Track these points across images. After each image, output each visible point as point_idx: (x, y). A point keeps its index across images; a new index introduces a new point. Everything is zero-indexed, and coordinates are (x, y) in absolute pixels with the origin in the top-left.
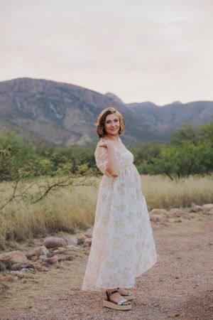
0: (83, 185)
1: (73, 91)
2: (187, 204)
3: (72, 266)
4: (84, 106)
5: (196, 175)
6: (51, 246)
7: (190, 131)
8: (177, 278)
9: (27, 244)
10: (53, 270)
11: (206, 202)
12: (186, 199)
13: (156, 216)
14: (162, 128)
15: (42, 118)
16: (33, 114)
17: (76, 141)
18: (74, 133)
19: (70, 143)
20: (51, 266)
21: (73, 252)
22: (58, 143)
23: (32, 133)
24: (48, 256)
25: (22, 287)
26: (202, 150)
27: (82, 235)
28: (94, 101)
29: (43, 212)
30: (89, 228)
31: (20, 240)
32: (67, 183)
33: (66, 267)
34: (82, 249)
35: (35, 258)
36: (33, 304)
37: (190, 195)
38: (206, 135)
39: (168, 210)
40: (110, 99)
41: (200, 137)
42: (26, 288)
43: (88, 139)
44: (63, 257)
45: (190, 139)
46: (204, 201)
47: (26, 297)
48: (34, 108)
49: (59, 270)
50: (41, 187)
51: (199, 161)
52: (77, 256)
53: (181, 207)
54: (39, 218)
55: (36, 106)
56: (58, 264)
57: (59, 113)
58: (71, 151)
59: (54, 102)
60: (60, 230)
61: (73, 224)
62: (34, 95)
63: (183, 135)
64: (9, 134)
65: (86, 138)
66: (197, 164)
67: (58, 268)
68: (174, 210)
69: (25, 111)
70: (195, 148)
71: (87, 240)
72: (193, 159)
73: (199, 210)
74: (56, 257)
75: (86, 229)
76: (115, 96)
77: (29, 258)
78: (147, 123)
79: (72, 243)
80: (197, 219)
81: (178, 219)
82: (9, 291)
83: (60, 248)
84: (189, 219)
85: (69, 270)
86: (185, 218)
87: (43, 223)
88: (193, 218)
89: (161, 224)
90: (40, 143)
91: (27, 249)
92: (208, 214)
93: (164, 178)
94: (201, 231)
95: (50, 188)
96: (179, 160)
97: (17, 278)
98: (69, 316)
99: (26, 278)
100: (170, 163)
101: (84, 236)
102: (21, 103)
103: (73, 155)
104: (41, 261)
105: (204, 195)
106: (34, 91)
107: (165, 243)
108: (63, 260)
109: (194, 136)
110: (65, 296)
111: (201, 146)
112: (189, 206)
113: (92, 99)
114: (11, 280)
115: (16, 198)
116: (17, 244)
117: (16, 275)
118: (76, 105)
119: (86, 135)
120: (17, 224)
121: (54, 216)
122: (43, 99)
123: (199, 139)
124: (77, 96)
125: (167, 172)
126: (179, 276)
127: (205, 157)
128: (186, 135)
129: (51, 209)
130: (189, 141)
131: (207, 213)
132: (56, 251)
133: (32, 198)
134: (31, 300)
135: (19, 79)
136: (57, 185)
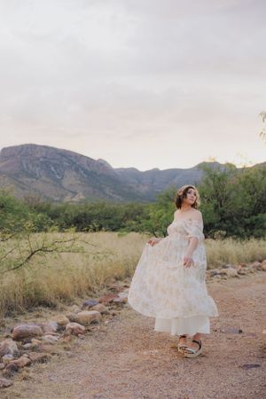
4: (80, 169)
16: (36, 174)
21: (49, 347)
24: (15, 355)
32: (51, 249)
40: (102, 164)
52: (53, 354)
55: (39, 168)
57: (58, 174)
59: (54, 165)
69: (30, 172)
71: (69, 325)
74: (24, 359)
76: (105, 162)
106: (38, 155)
113: (86, 164)
118: (73, 168)
122: (45, 162)
124: (74, 160)
132: (27, 345)
136: (40, 250)
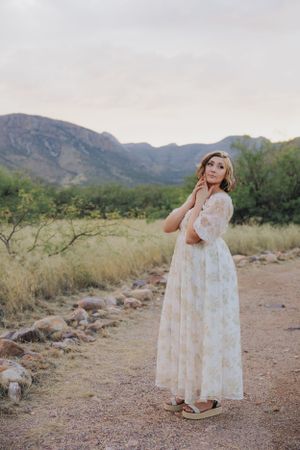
1: (69, 128)
4: (80, 144)
6: (88, 308)
9: (57, 303)
10: (99, 340)
16: (26, 150)
20: (96, 335)
21: (115, 316)
24: (89, 321)
25: (71, 365)
27: (120, 294)
28: (91, 140)
31: (48, 298)
33: (112, 335)
34: (124, 311)
35: (75, 323)
36: (92, 391)
40: (107, 139)
42: (77, 366)
44: (106, 322)
47: (81, 380)
48: (29, 144)
49: (106, 340)
50: (65, 236)
52: (121, 321)
54: (67, 273)
55: (31, 143)
56: (103, 332)
57: (53, 150)
59: (49, 139)
60: (89, 286)
62: (29, 132)
65: (82, 178)
67: (104, 337)
69: (19, 148)
71: (127, 300)
74: (99, 323)
77: (69, 323)
79: (111, 303)
82: (57, 371)
83: (99, 311)
85: (117, 339)
95: (75, 238)
97: (62, 352)
99: (73, 351)
104: (83, 328)
108: (107, 326)
113: (88, 138)
114: (55, 356)
115: (37, 248)
117: (60, 348)
118: (72, 143)
119: (81, 175)
121: (82, 270)
122: (37, 136)
124: (73, 133)
132: (96, 314)
133: (57, 247)
134: (87, 384)
136: (83, 234)
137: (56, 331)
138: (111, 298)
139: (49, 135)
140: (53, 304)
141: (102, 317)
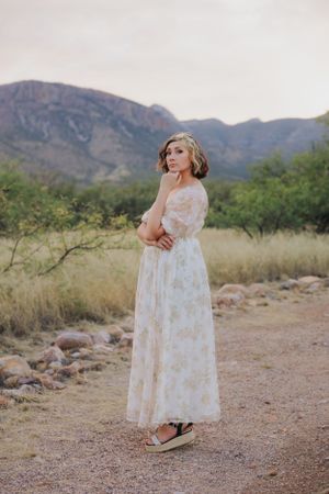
0: (119, 248)
1: (104, 101)
2: (275, 276)
3: (102, 379)
4: (120, 123)
5: (287, 230)
6: (67, 346)
7: (278, 164)
8: (267, 403)
9: (30, 341)
10: (71, 387)
11: (305, 274)
12: (274, 269)
13: (230, 296)
14: (233, 157)
15: (57, 141)
16: (43, 134)
17: (106, 175)
18: (103, 163)
19: (99, 177)
20: (69, 381)
21: (102, 357)
22: (80, 177)
23: (43, 162)
24: (64, 363)
25: (20, 418)
26: (297, 193)
27: (117, 328)
28: (135, 116)
29: (57, 290)
30: (127, 314)
31: (20, 334)
32: (93, 245)
33: (92, 382)
34: (117, 351)
35: (43, 366)
36: (37, 450)
37: (280, 262)
38: (302, 170)
39: (247, 286)
40: (157, 113)
41: (293, 173)
42: (28, 420)
43: (125, 173)
44: (88, 364)
45: (280, 177)
46: (299, 272)
47: (27, 437)
48: (46, 125)
49: (80, 387)
50: (54, 249)
51: (292, 210)
52: (108, 363)
53: (266, 281)
54: (50, 300)
55: (48, 123)
56: (78, 377)
57: (81, 133)
58: (100, 189)
59: (75, 117)
60: (82, 318)
61: (102, 308)
62: (46, 107)
63: (268, 171)
64: (6, 166)
65: (122, 171)
66: (289, 214)
67: (79, 383)
68: (256, 287)
69: (32, 130)
70: (287, 190)
71: (125, 336)
72: (283, 207)
73: (295, 286)
74: (76, 365)
75: (122, 315)
76: (164, 109)
77: (33, 365)
78: (210, 150)
79: (101, 340)
80: (292, 300)
81: (263, 301)
83: (82, 350)
84: (279, 300)
85: (96, 386)
86: (273, 298)
87: (56, 307)
88: (285, 298)
89: (239, 309)
90: (54, 179)
91: (31, 349)
92: (308, 293)
93: (239, 235)
94: (298, 320)
95: (67, 252)
96: (261, 208)
97: (12, 402)
98: (97, 474)
99: (28, 401)
100: (248, 213)
101: (120, 329)
102: (26, 118)
103: (102, 198)
104: (51, 371)
105: (300, 262)
106: (45, 101)
107: (245, 341)
108: (88, 370)
109: (284, 172)
110: (89, 435)
111: (295, 188)
112: (278, 279)
113: (131, 114)
115: (15, 267)
116: (15, 341)
117: (12, 397)
118: (108, 121)
119: (122, 166)
120: (15, 309)
121: (73, 297)
122: (58, 112)
123: (291, 177)
124: (110, 107)
125: (243, 225)
126: (270, 399)
127: (300, 204)
128: (271, 171)
129: (69, 285)
130: (277, 180)
131: (305, 290)
132: (76, 354)
133: (41, 266)
134: (35, 441)
135: (24, 82)
136: (78, 247)
137: (12, 375)
138: (103, 333)
139: (75, 111)
140: (26, 342)
141: (84, 358)
